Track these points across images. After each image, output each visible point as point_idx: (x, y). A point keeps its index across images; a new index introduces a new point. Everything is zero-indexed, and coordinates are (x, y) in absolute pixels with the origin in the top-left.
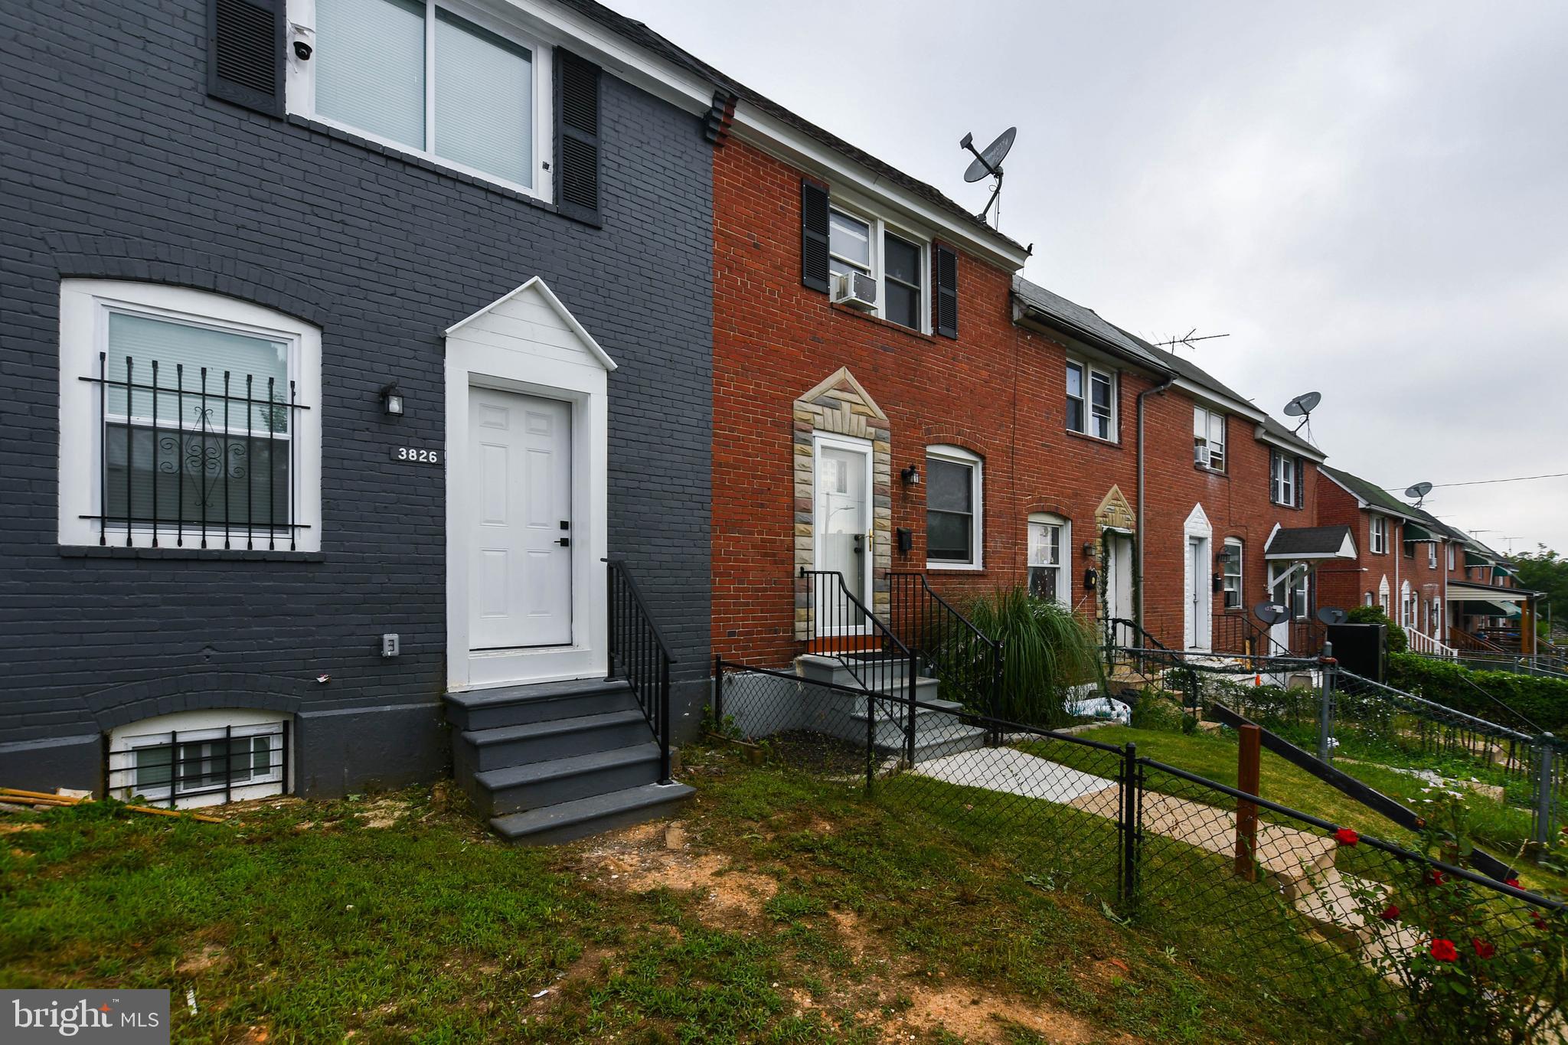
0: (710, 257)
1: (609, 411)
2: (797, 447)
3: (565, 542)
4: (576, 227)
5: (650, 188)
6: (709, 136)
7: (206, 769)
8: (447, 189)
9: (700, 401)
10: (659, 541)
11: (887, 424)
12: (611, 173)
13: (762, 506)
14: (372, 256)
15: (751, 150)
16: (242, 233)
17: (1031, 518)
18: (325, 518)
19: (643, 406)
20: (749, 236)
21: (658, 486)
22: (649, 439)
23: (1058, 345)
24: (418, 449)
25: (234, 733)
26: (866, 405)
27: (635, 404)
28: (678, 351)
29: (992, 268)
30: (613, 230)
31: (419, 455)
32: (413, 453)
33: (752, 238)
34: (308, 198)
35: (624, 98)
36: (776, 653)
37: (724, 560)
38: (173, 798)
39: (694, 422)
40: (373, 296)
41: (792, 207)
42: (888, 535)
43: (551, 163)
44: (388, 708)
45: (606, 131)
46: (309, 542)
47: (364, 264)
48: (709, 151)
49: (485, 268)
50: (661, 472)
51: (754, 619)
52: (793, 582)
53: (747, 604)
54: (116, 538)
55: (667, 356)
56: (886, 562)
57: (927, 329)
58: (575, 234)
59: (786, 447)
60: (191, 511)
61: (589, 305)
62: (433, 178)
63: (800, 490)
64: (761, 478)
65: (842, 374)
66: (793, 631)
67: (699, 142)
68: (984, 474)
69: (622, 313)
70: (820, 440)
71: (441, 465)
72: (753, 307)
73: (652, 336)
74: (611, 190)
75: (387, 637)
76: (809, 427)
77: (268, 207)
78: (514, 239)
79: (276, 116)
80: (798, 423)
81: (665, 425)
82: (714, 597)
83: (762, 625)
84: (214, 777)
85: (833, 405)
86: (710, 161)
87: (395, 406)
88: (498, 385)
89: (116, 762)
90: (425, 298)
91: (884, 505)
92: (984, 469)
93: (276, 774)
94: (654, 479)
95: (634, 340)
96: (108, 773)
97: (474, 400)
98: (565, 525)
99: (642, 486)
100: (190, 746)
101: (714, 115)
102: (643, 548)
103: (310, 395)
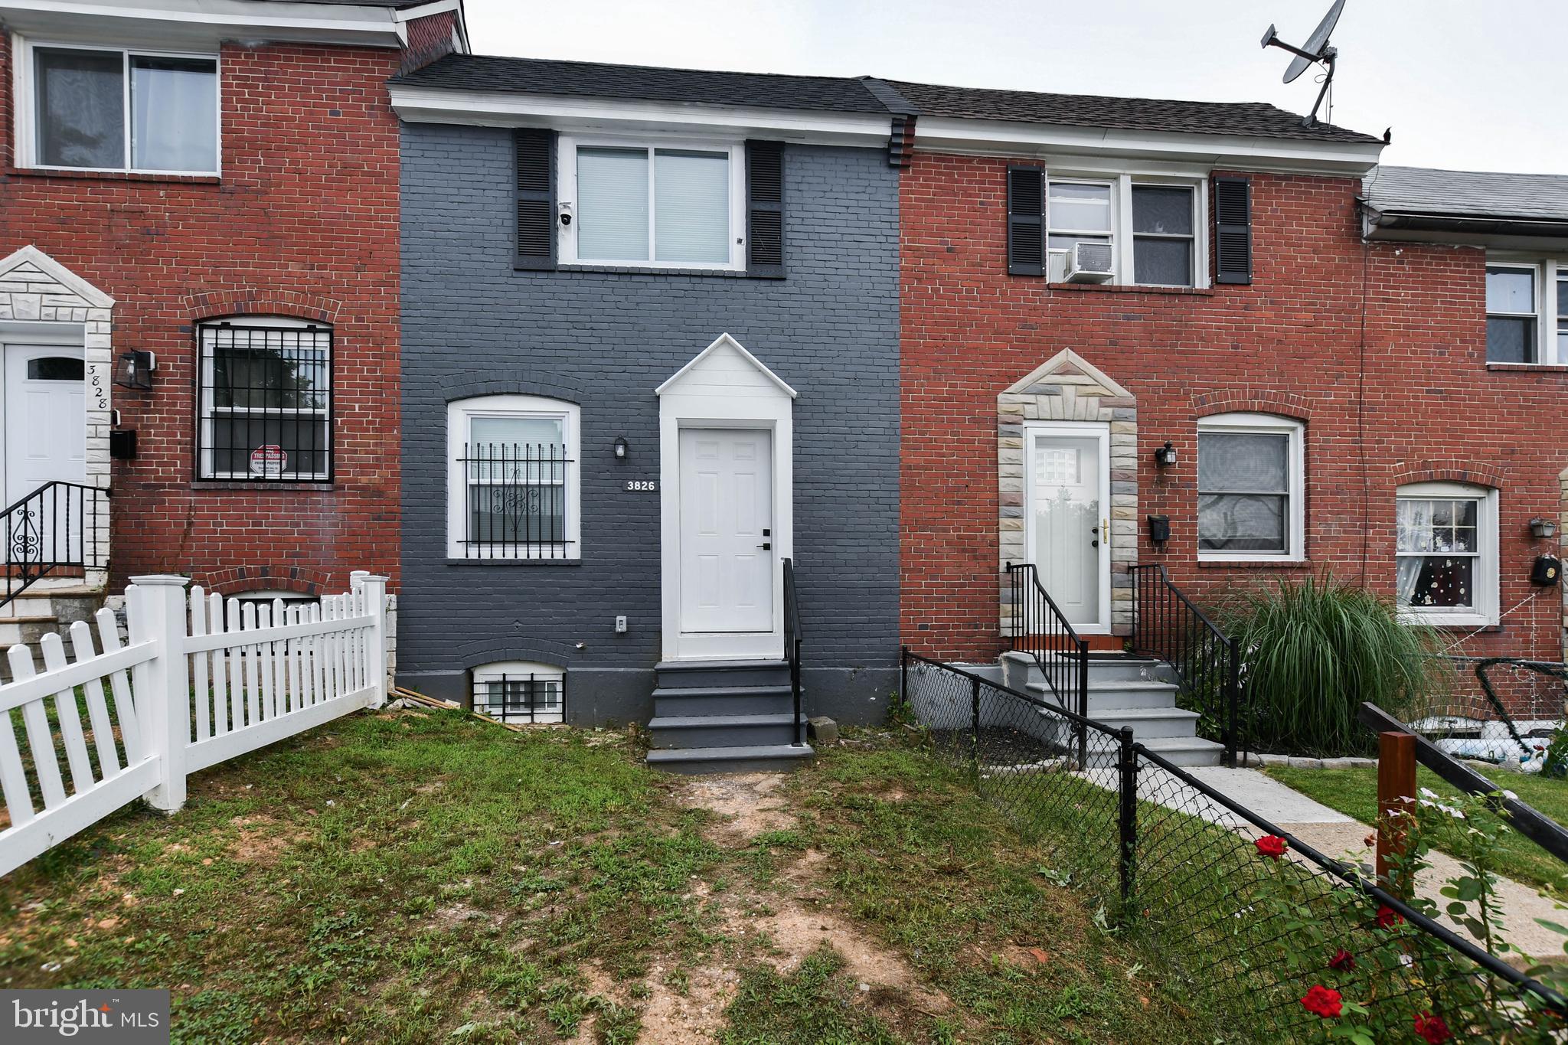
0: (897, 274)
1: (794, 432)
2: (1001, 440)
3: (767, 547)
4: (763, 283)
5: (833, 230)
6: (893, 162)
7: (522, 699)
8: (661, 284)
9: (887, 410)
10: (844, 542)
11: (1133, 399)
12: (795, 228)
13: (959, 503)
14: (610, 347)
15: (941, 158)
16: (534, 353)
17: (1400, 492)
18: (582, 535)
19: (827, 423)
20: (941, 243)
21: (844, 493)
22: (834, 451)
23: (1467, 250)
24: (641, 481)
25: (536, 678)
26: (1098, 383)
27: (820, 423)
28: (863, 368)
29: (1319, 180)
30: (797, 277)
31: (642, 485)
32: (638, 484)
33: (946, 243)
34: (570, 318)
35: (808, 159)
36: (978, 647)
37: (914, 557)
38: (504, 715)
39: (881, 431)
40: (611, 376)
41: (996, 200)
42: (1133, 525)
43: (744, 237)
44: (621, 669)
45: (790, 195)
46: (574, 552)
47: (605, 354)
48: (896, 175)
49: (690, 336)
50: (847, 479)
51: (949, 613)
52: (997, 578)
53: (942, 599)
54: (473, 554)
55: (852, 375)
56: (1131, 555)
57: (1202, 280)
58: (764, 290)
59: (989, 441)
60: (510, 537)
61: (776, 345)
62: (651, 279)
63: (1004, 485)
64: (957, 476)
65: (1066, 356)
66: (998, 627)
67: (884, 170)
68: (1306, 441)
69: (806, 346)
70: (1032, 431)
71: (657, 492)
72: (947, 311)
73: (836, 360)
74: (794, 243)
75: (618, 619)
76: (1017, 420)
77: (547, 331)
78: (712, 308)
79: (553, 270)
80: (1002, 417)
81: (849, 437)
82: (903, 592)
83: (958, 620)
84: (526, 705)
85: (1051, 391)
86: (896, 184)
87: (620, 451)
88: (702, 425)
89: (478, 689)
90: (645, 369)
91: (1128, 492)
92: (1306, 435)
93: (559, 708)
94: (839, 486)
95: (819, 366)
96: (472, 695)
97: (691, 440)
98: (767, 533)
99: (828, 493)
100: (514, 683)
101: (895, 140)
102: (829, 548)
103: (574, 452)
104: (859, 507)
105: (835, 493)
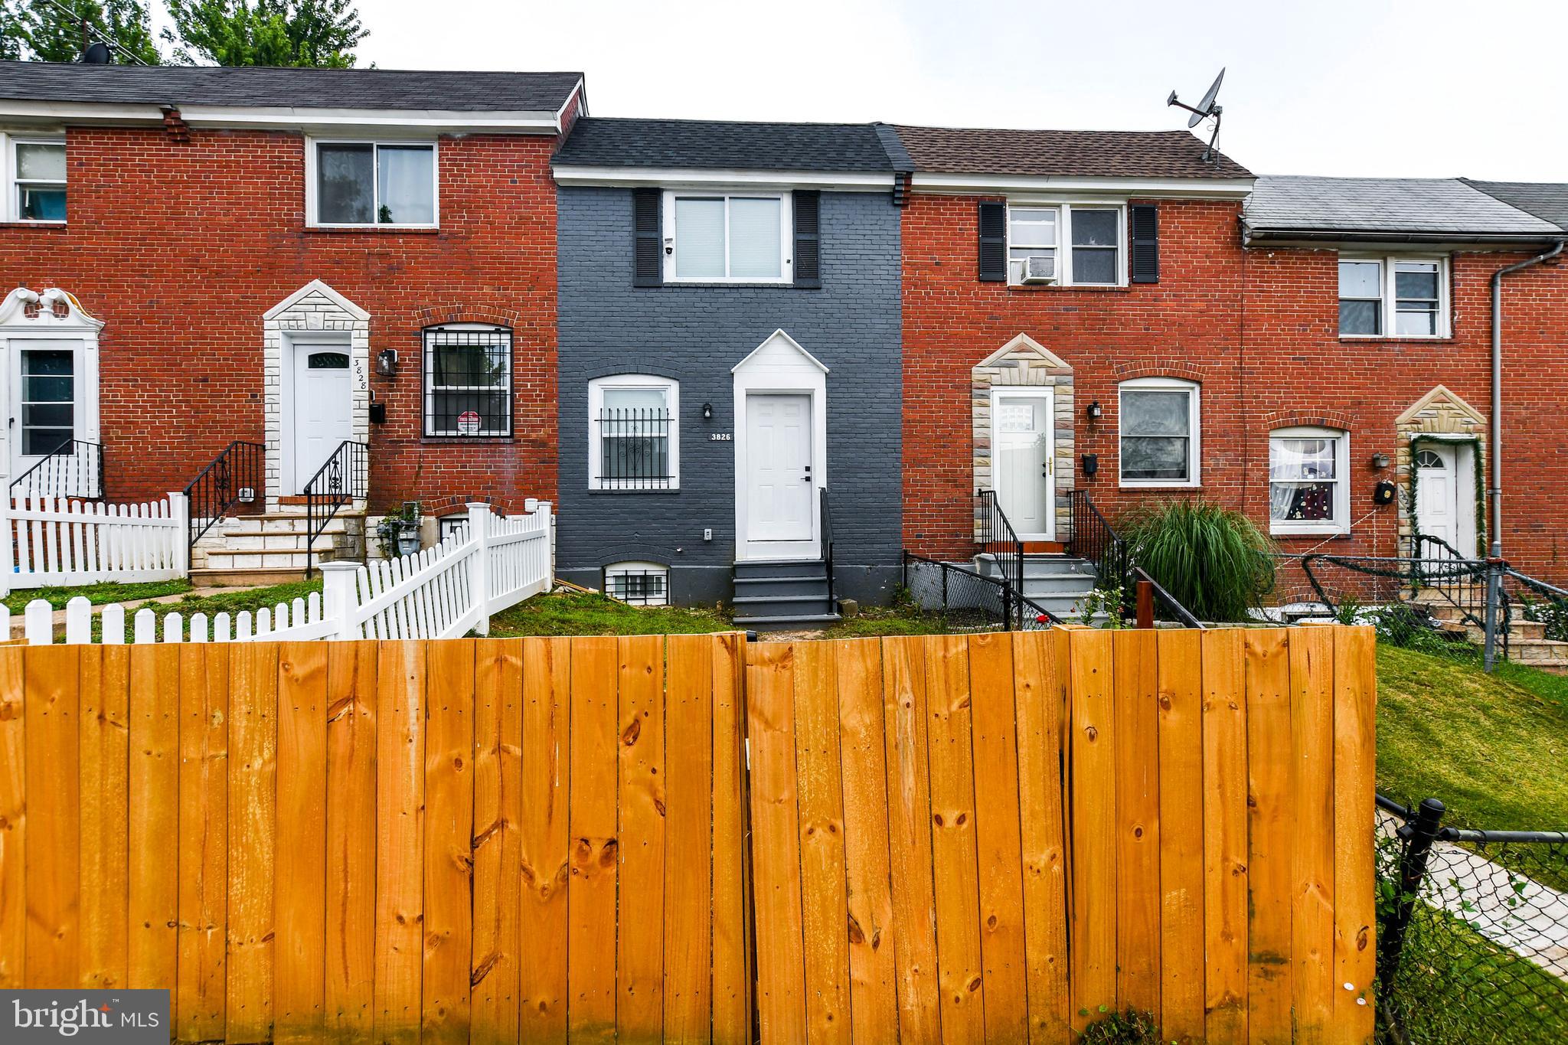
0: (899, 283)
1: (827, 397)
2: (975, 401)
3: (808, 479)
4: (805, 292)
5: (854, 252)
6: (896, 202)
7: (638, 589)
8: (735, 294)
9: (892, 381)
10: (864, 476)
11: (1071, 369)
12: (828, 251)
13: (944, 447)
14: (699, 339)
15: (930, 197)
16: (648, 344)
17: (1272, 434)
18: (681, 472)
19: (852, 390)
20: (932, 259)
21: (862, 440)
22: (855, 410)
23: (1324, 252)
24: (721, 433)
25: (648, 573)
26: (1045, 358)
27: (842, 390)
28: (876, 350)
29: (1210, 203)
30: (829, 286)
31: (721, 436)
32: (719, 436)
33: (935, 259)
34: (672, 320)
35: (837, 202)
36: (958, 551)
37: (913, 486)
38: (626, 599)
39: (888, 395)
40: (700, 359)
41: (971, 226)
42: (1071, 461)
43: (791, 259)
44: (708, 567)
45: (824, 228)
46: (674, 484)
47: (696, 344)
48: (899, 211)
49: (754, 330)
50: (864, 431)
51: (937, 526)
52: (972, 500)
53: (932, 516)
54: (606, 486)
55: (868, 355)
56: (1070, 483)
57: (1123, 281)
58: (805, 296)
59: (966, 402)
60: (631, 473)
61: (815, 336)
62: (727, 291)
63: (977, 433)
64: (943, 427)
65: (1022, 339)
66: (973, 536)
67: (891, 208)
68: (1201, 397)
69: (835, 335)
70: (996, 393)
71: (732, 441)
72: (935, 308)
73: (856, 345)
74: (827, 262)
75: (706, 530)
76: (986, 386)
78: (769, 310)
79: (660, 286)
80: (975, 384)
81: (867, 400)
82: (904, 511)
83: (945, 531)
84: (641, 592)
85: (1010, 365)
86: (899, 218)
87: (707, 413)
88: (762, 392)
89: (609, 581)
90: (724, 354)
91: (1066, 437)
92: (1201, 393)
93: (664, 594)
94: (859, 435)
95: (844, 350)
96: (605, 585)
97: (755, 402)
98: (808, 469)
99: (851, 441)
100: (632, 577)
101: (897, 188)
102: (851, 480)
103: (675, 413)
104: (873, 450)
105: (856, 440)
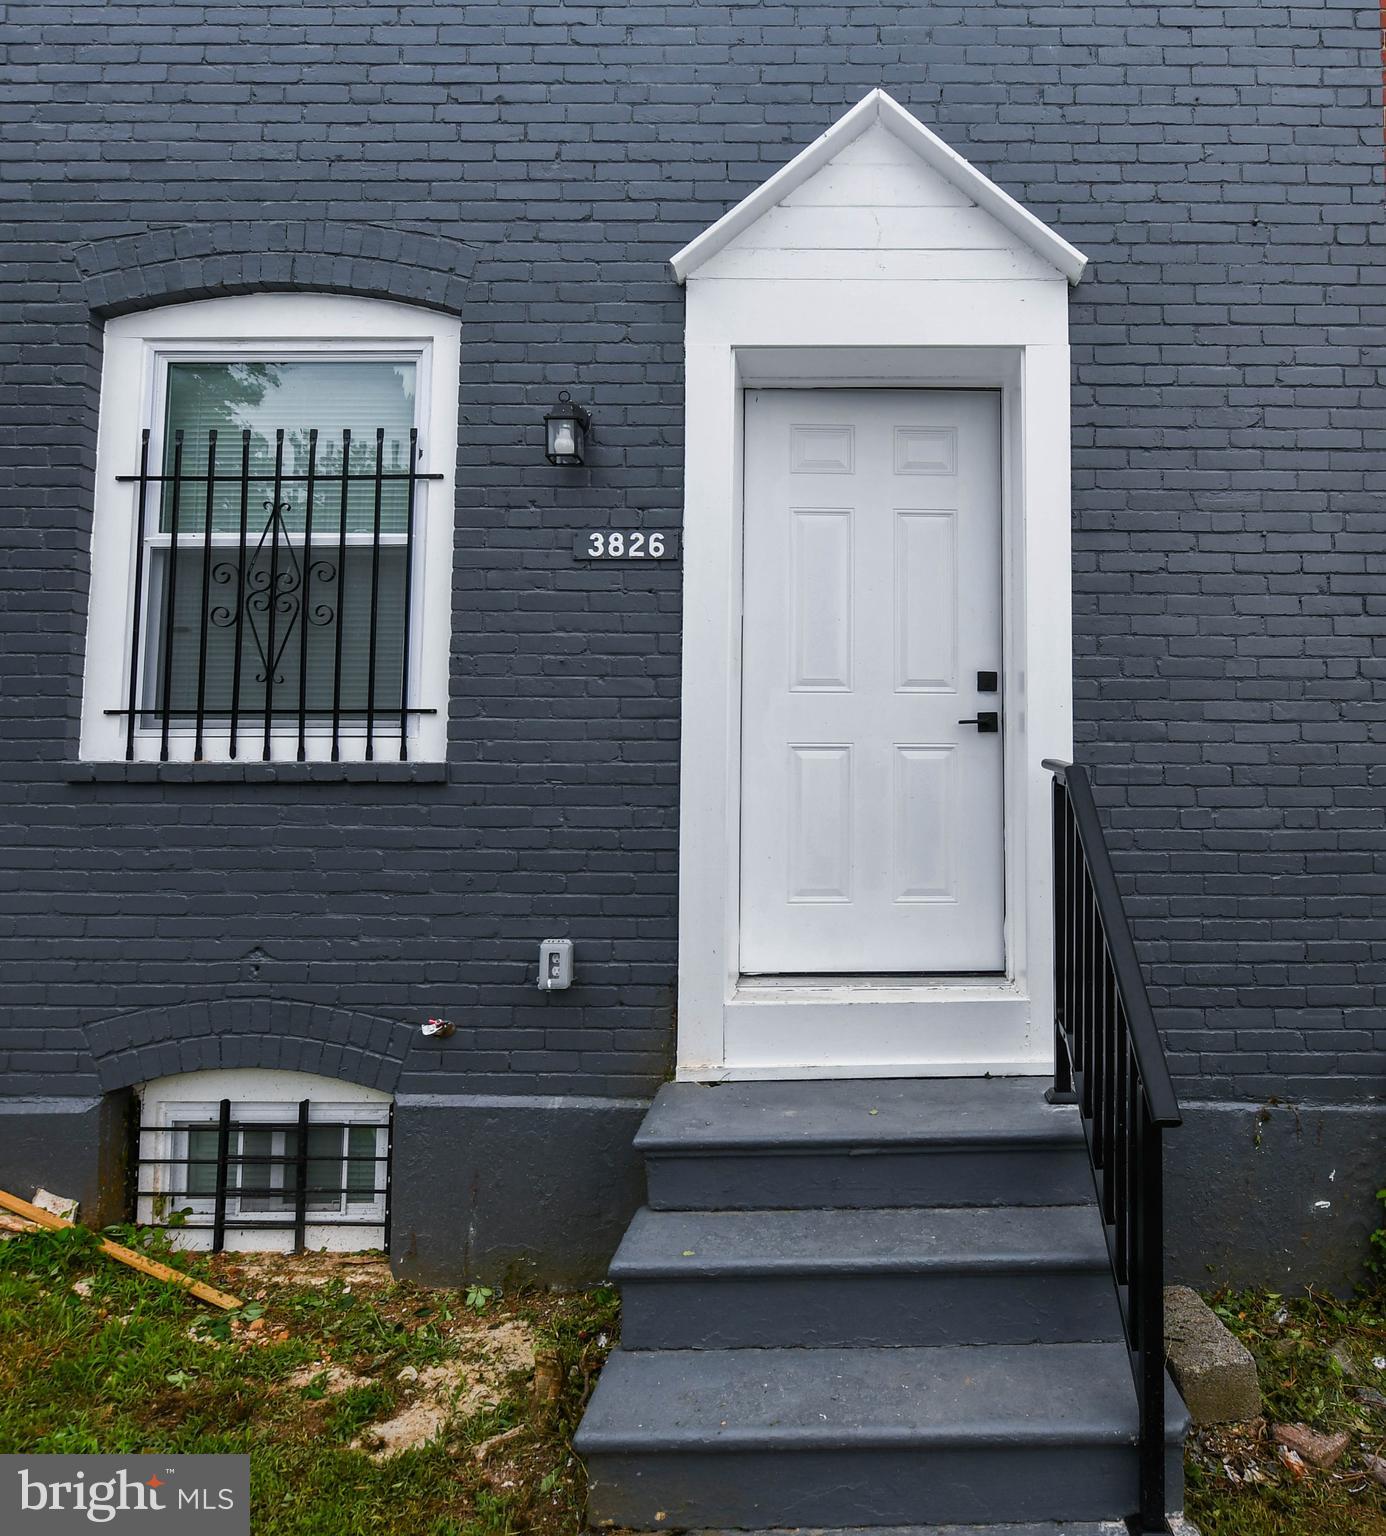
1: (1076, 382)
3: (988, 723)
7: (275, 1182)
10: (1229, 709)
14: (550, 151)
16: (339, 171)
18: (455, 689)
19: (1169, 354)
21: (1223, 562)
22: (1194, 437)
24: (626, 530)
25: (317, 1116)
27: (1152, 354)
28: (1276, 193)
31: (628, 543)
32: (617, 540)
38: (220, 1228)
40: (548, 231)
44: (556, 1102)
46: (429, 743)
47: (537, 171)
49: (775, 113)
50: (1233, 521)
54: (149, 749)
55: (1245, 212)
60: (253, 698)
61: (1023, 133)
69: (1107, 134)
71: (673, 561)
73: (1196, 172)
75: (547, 946)
81: (1238, 395)
84: (284, 1194)
87: (564, 441)
89: (154, 1146)
90: (648, 210)
93: (375, 1210)
94: (1208, 542)
96: (133, 1161)
98: (988, 682)
99: (1175, 562)
100: (260, 1131)
102: (1180, 729)
103: (440, 452)
104: (1269, 604)
105: (1195, 561)
